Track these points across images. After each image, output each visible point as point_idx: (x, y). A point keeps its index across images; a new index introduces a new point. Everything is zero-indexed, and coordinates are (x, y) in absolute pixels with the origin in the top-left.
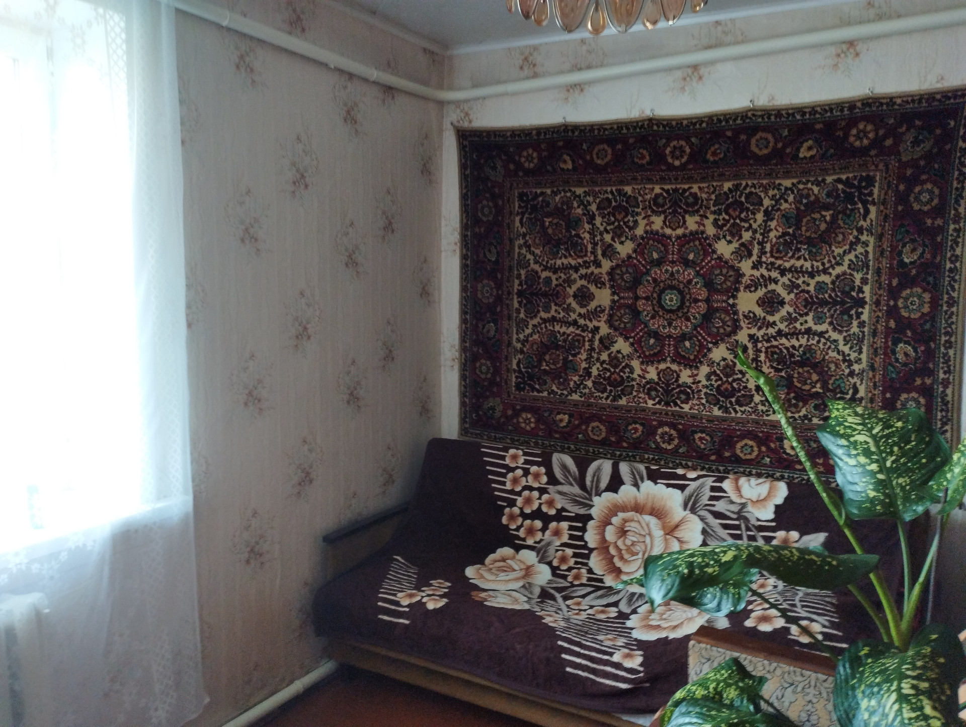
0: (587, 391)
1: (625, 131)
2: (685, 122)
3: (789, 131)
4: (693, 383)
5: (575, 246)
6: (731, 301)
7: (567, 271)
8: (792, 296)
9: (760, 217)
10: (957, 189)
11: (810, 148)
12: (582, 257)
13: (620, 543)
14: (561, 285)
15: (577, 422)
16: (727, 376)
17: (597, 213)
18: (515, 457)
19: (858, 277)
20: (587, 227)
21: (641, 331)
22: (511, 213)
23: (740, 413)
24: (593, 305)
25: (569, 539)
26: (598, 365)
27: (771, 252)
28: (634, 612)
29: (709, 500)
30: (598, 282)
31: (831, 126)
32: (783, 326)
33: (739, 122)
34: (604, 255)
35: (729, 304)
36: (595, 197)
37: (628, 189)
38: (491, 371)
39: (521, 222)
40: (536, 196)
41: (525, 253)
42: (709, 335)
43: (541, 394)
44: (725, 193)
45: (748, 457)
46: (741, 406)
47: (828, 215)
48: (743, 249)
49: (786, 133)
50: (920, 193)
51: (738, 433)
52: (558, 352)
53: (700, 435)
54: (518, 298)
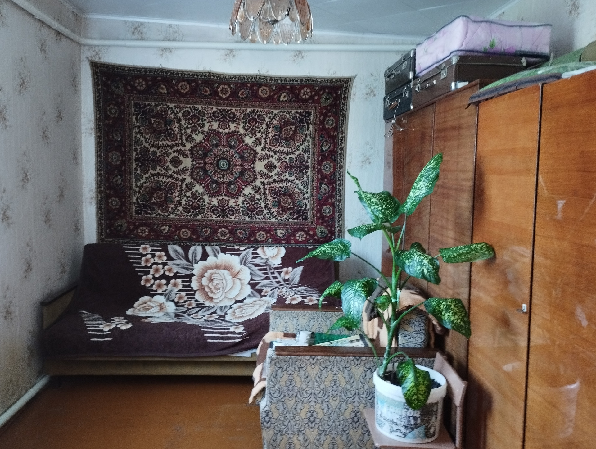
0: (179, 212)
1: (196, 77)
2: (227, 77)
3: (276, 87)
4: (236, 206)
5: (170, 135)
6: (252, 166)
7: (166, 148)
8: (279, 163)
9: (264, 126)
10: (342, 120)
11: (285, 97)
12: (175, 141)
13: (210, 285)
14: (162, 155)
15: (173, 230)
16: (252, 202)
17: (182, 118)
18: (145, 248)
19: (306, 155)
20: (177, 125)
21: (208, 180)
22: (129, 114)
23: (258, 219)
24: (181, 167)
25: (183, 287)
26: (185, 198)
27: (270, 143)
28: (226, 314)
29: (252, 259)
30: (184, 155)
31: (293, 88)
32: (276, 178)
33: (253, 80)
34: (187, 140)
35: (251, 167)
36: (181, 110)
37: (199, 107)
38: (119, 203)
39: (136, 119)
40: (145, 106)
41: (139, 137)
42: (243, 182)
43: (151, 216)
44: (248, 113)
45: (262, 239)
46: (258, 215)
47: (293, 127)
48: (257, 141)
49: (274, 88)
50: (328, 121)
51: (257, 228)
52: (161, 192)
53: (239, 231)
54: (135, 162)
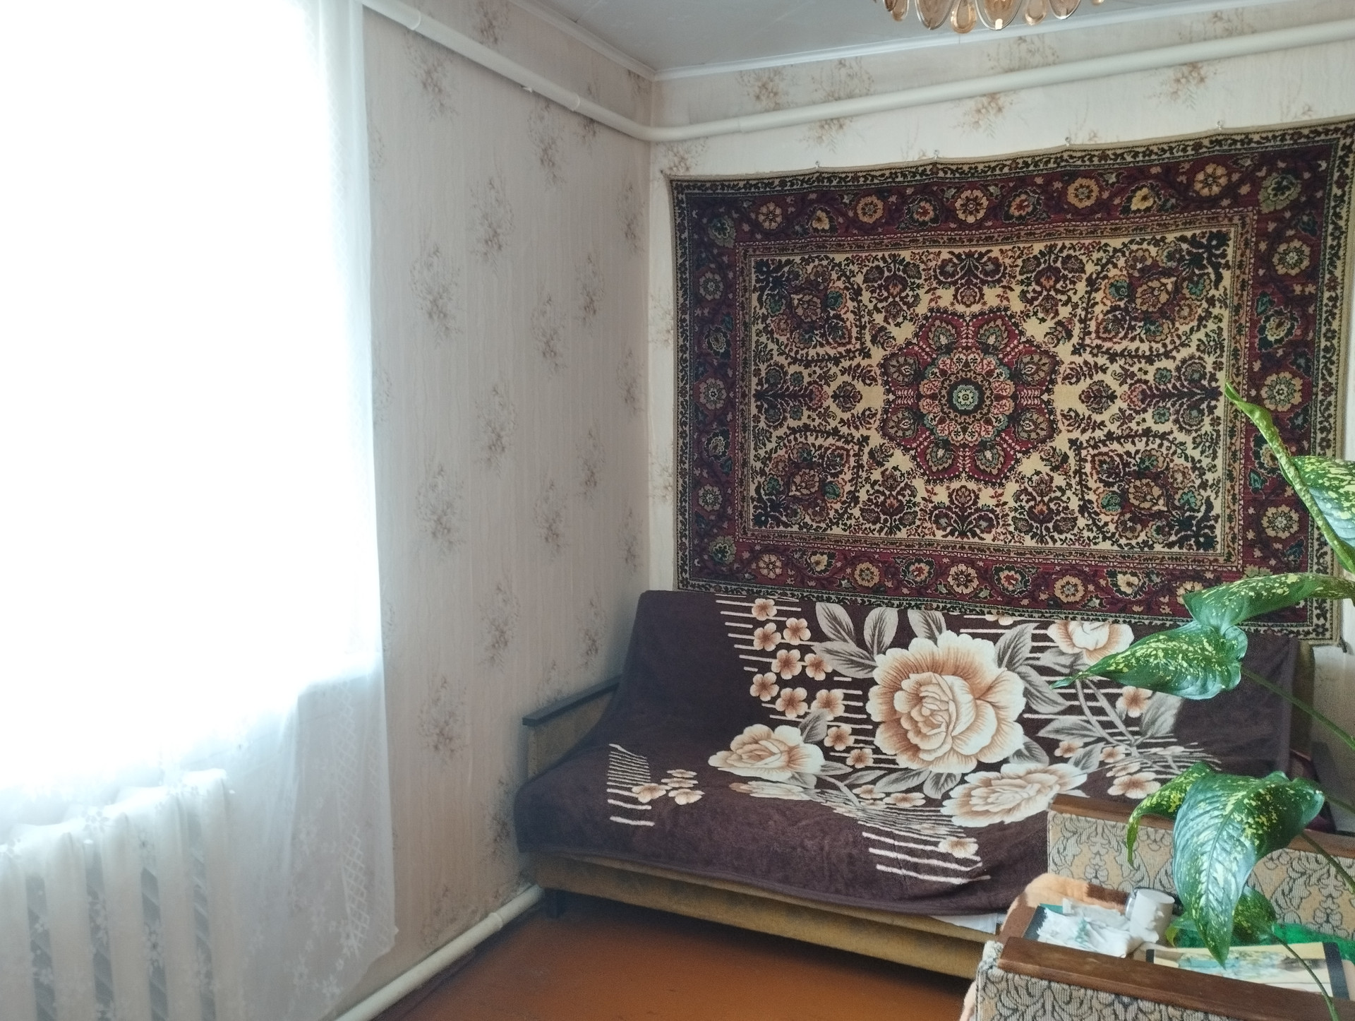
0: (853, 522)
1: (900, 179)
2: (981, 167)
3: (1117, 177)
4: (997, 506)
5: (834, 330)
6: (1045, 397)
7: (824, 364)
8: (1126, 387)
9: (1082, 287)
10: (1332, 247)
11: (1145, 198)
12: (844, 345)
13: (914, 714)
14: (815, 382)
15: (839, 564)
16: (1042, 495)
17: (863, 287)
18: (765, 608)
19: (1209, 361)
20: (851, 305)
21: (925, 439)
22: (745, 290)
23: (1059, 543)
24: (859, 408)
25: (845, 711)
26: (868, 487)
27: (1097, 332)
28: (947, 796)
29: (1031, 652)
30: (867, 378)
31: (1170, 170)
32: (1113, 428)
33: (1051, 165)
34: (874, 341)
35: (1043, 401)
36: (861, 266)
37: (906, 255)
38: (720, 500)
39: (760, 299)
40: (780, 266)
41: (765, 341)
42: (1017, 442)
43: (789, 529)
44: (1035, 257)
45: (1071, 599)
46: (1061, 532)
47: (1169, 282)
48: (1060, 328)
49: (1113, 179)
50: (1286, 253)
51: (1058, 568)
52: (812, 473)
53: (1006, 572)
54: (756, 401)
